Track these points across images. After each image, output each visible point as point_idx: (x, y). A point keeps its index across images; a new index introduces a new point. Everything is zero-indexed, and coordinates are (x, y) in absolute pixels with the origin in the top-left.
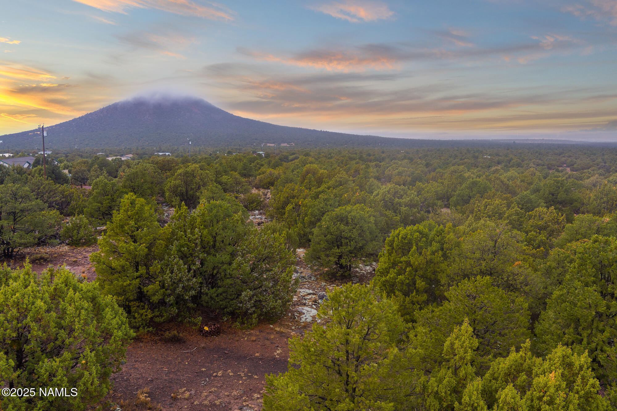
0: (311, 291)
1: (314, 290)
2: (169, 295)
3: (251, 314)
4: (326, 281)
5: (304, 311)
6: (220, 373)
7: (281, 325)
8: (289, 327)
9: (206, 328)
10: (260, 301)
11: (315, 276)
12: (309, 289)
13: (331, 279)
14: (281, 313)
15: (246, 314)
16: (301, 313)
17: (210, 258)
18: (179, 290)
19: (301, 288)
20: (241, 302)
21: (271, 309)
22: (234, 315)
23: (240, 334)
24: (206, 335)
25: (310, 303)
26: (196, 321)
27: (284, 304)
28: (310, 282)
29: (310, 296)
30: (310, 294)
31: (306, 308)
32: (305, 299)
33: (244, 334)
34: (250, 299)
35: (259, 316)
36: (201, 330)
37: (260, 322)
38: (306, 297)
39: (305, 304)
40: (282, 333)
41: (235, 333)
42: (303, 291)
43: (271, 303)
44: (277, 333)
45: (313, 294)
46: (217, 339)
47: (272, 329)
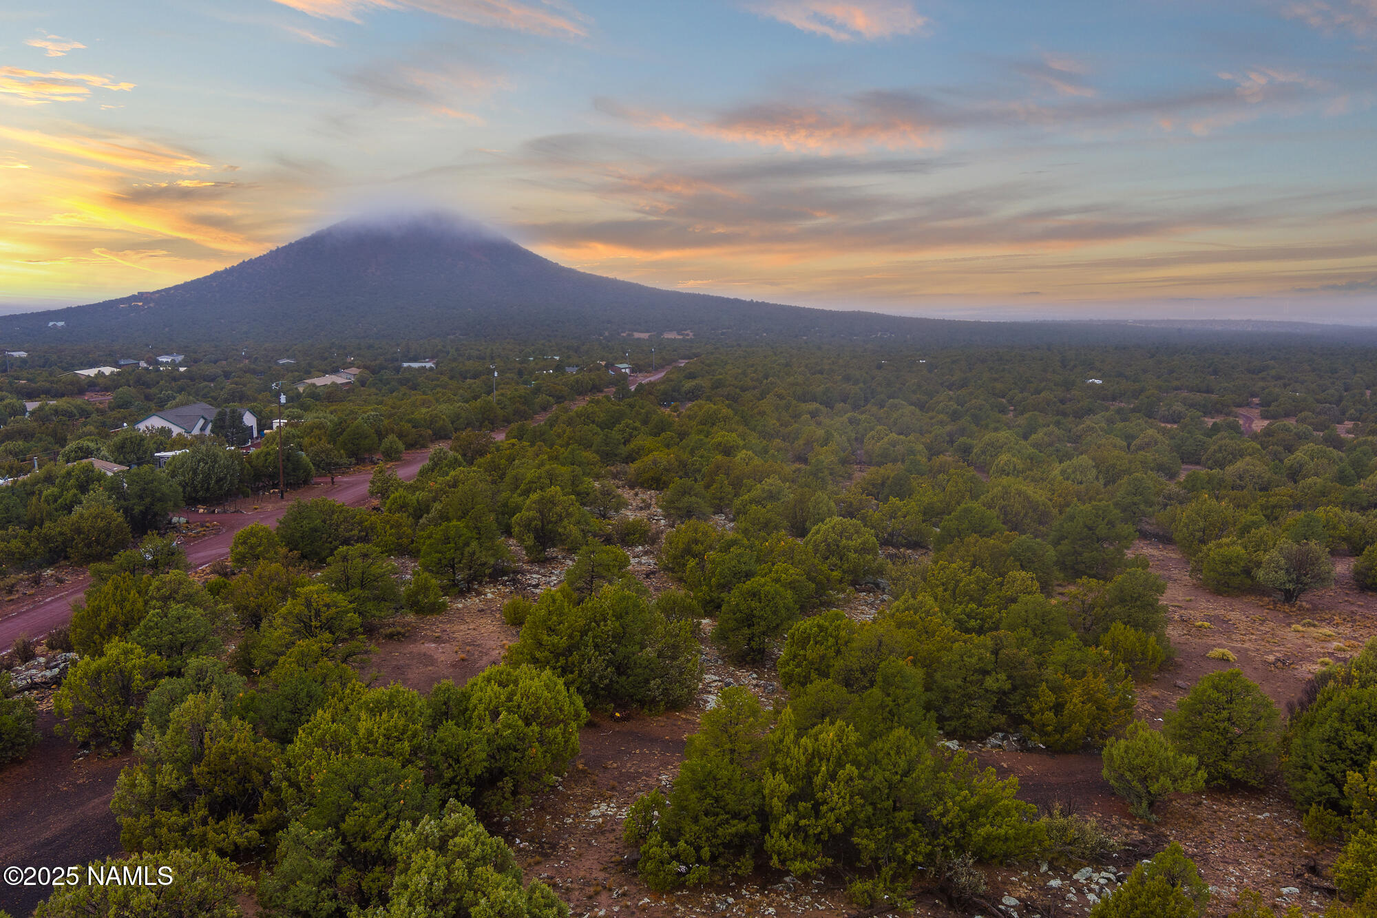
0: (717, 678)
1: (720, 676)
2: (586, 684)
3: (659, 702)
4: (735, 665)
5: (709, 699)
6: (638, 751)
7: (686, 713)
8: (694, 715)
9: (618, 714)
10: (667, 689)
11: (722, 659)
12: (714, 674)
13: (740, 662)
14: (687, 701)
15: (653, 701)
16: (706, 702)
17: (622, 649)
18: (595, 679)
19: (706, 674)
20: (649, 690)
21: (678, 697)
22: (642, 703)
23: (648, 719)
24: (617, 720)
25: (716, 691)
26: (608, 707)
27: (690, 693)
28: (716, 666)
29: (716, 684)
30: (715, 681)
31: (711, 696)
32: (711, 687)
33: (652, 720)
34: (658, 688)
35: (666, 704)
36: (612, 716)
37: (667, 709)
38: (712, 685)
39: (710, 692)
40: (688, 720)
41: (644, 719)
42: (709, 677)
43: (678, 692)
44: (684, 719)
45: (720, 681)
46: (628, 725)
47: (678, 716)
